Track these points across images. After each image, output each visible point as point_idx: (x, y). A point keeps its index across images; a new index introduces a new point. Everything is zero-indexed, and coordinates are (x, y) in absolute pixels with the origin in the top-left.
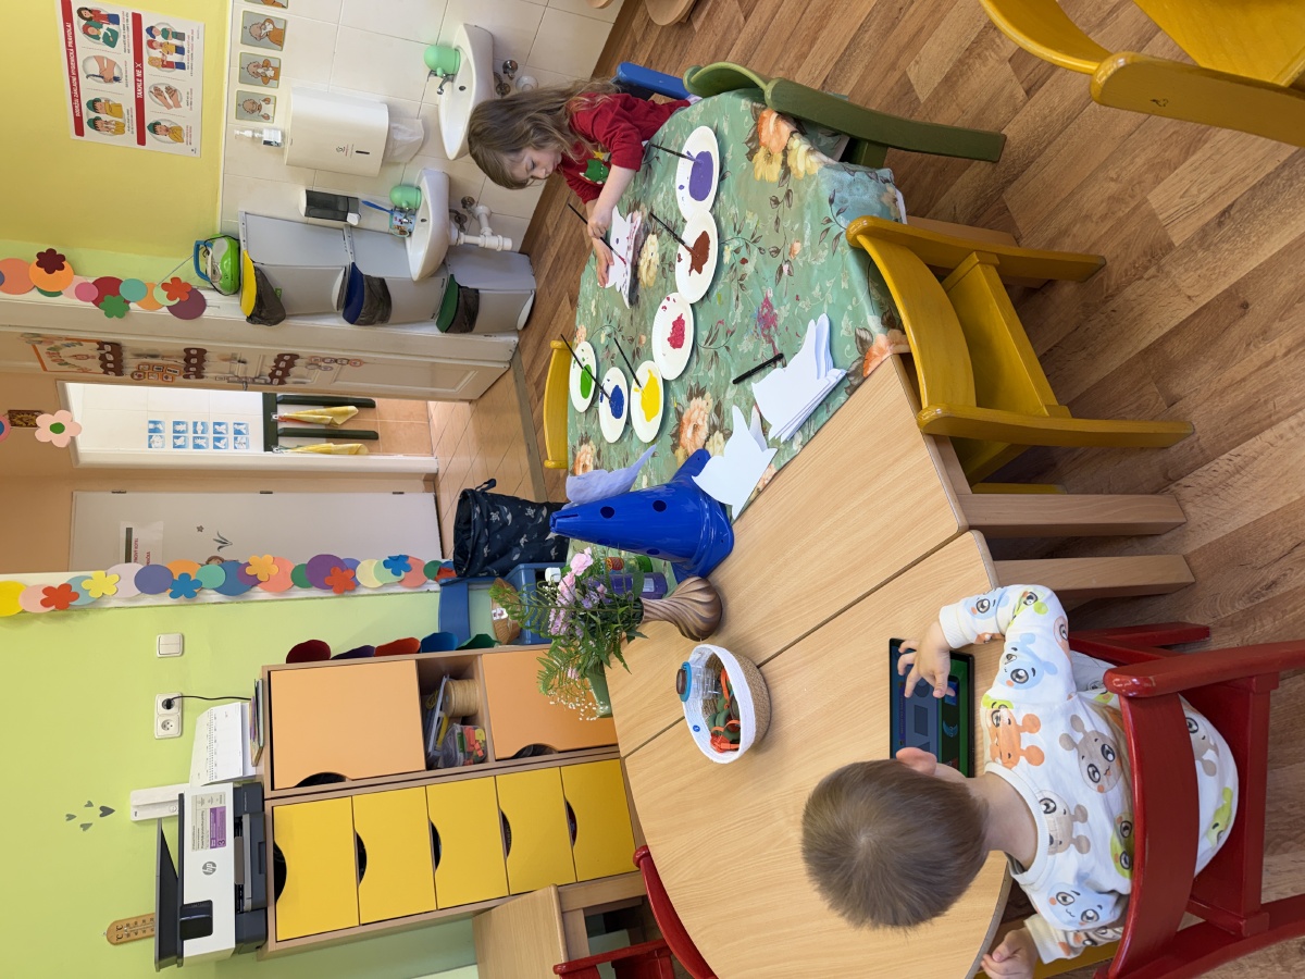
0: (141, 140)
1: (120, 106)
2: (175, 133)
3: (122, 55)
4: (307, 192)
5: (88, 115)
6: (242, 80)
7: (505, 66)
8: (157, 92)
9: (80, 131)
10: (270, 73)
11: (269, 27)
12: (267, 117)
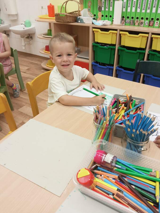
7: (31, 37)
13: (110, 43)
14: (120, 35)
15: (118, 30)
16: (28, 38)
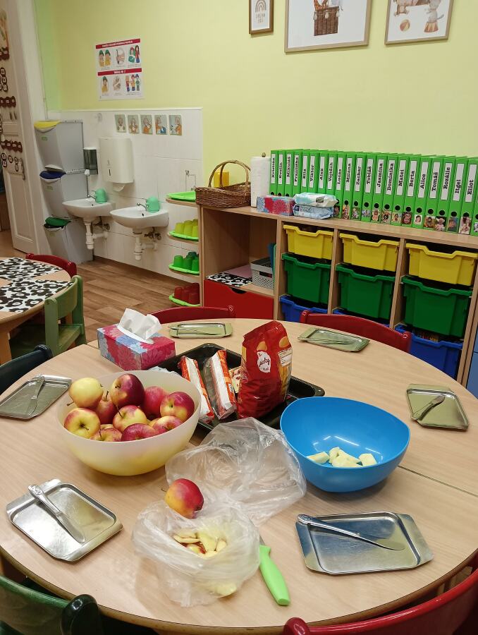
0: (100, 74)
1: (109, 64)
2: (105, 88)
3: (127, 65)
4: (95, 150)
5: (104, 50)
6: (128, 116)
7: (158, 235)
8: (117, 80)
9: (98, 47)
10: (134, 129)
11: (148, 127)
12: (118, 129)
13: (319, 257)
14: (340, 240)
15: (336, 231)
16: (150, 235)
